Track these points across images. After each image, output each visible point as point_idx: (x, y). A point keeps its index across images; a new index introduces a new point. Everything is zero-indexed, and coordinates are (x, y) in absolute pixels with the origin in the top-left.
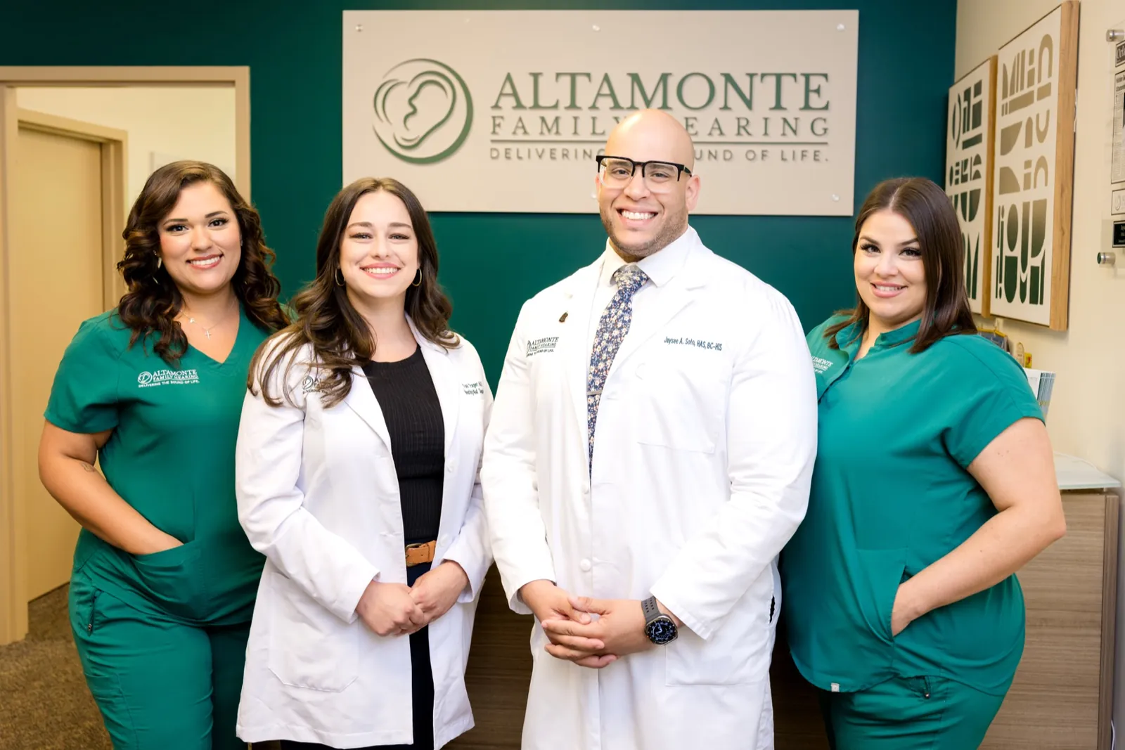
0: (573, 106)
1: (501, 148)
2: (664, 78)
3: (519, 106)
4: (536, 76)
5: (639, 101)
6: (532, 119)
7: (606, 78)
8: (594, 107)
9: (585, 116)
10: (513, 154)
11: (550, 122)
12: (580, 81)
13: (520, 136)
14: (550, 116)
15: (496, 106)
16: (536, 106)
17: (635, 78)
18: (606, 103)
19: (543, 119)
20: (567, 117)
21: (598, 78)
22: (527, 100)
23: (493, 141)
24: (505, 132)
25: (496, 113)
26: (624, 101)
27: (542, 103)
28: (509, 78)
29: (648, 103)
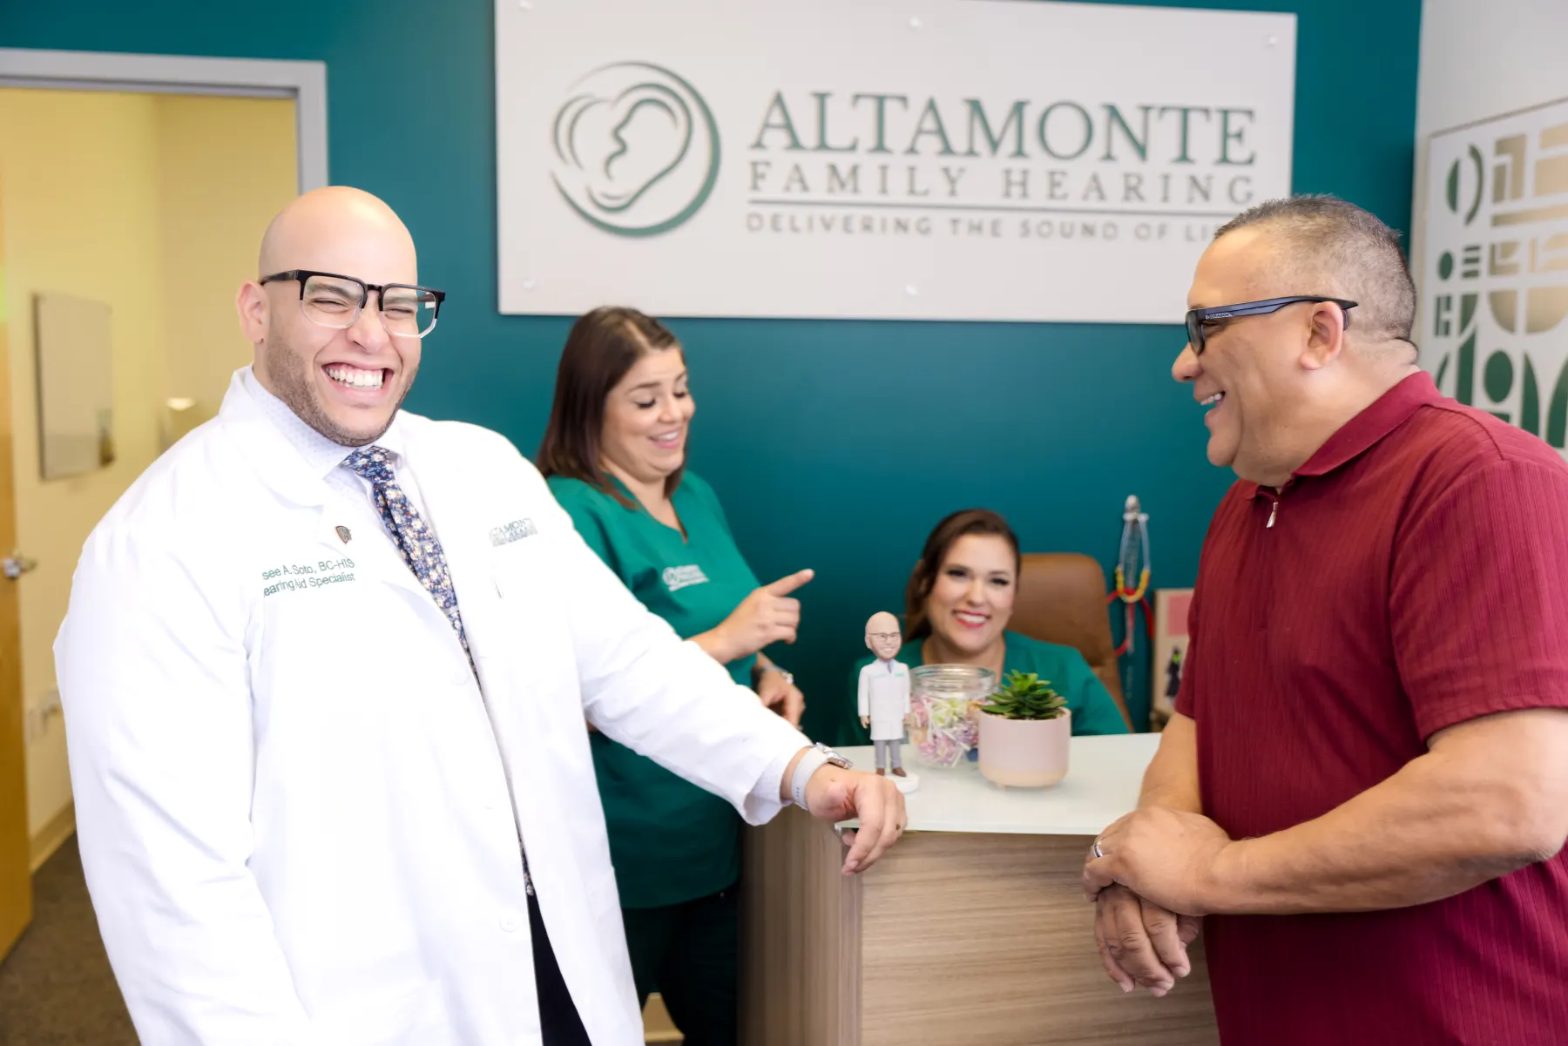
0: (880, 147)
1: (767, 212)
2: (1019, 108)
3: (795, 144)
4: (822, 98)
5: (981, 144)
6: (815, 165)
7: (932, 106)
8: (912, 150)
9: (897, 162)
10: (784, 223)
11: (844, 171)
12: (891, 107)
13: (796, 194)
14: (844, 163)
15: (759, 145)
16: (823, 146)
17: (976, 107)
18: (930, 144)
19: (833, 169)
20: (870, 165)
21: (917, 105)
22: (807, 134)
23: (754, 202)
24: (772, 188)
25: (758, 155)
26: (959, 141)
27: (832, 140)
28: (779, 100)
29: (994, 145)
